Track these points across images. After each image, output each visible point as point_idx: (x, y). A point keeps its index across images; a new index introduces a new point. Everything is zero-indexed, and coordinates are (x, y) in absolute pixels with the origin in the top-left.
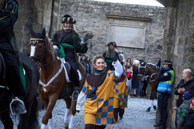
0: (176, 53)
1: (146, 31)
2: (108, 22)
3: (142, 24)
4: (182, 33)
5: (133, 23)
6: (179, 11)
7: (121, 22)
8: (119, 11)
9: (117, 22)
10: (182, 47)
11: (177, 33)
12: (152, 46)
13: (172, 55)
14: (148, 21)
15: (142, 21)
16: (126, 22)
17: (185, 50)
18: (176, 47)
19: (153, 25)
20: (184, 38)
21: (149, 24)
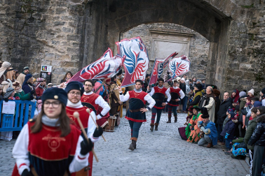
0: (216, 78)
1: (190, 46)
2: (151, 38)
3: (185, 39)
4: (221, 64)
5: (177, 38)
6: (219, 46)
7: (165, 37)
8: (163, 26)
9: (160, 37)
10: (220, 75)
11: (218, 63)
12: (195, 61)
13: (214, 80)
14: (191, 37)
15: (185, 36)
16: (170, 37)
17: (223, 78)
18: (217, 74)
19: (197, 40)
20: (222, 69)
21: (193, 39)
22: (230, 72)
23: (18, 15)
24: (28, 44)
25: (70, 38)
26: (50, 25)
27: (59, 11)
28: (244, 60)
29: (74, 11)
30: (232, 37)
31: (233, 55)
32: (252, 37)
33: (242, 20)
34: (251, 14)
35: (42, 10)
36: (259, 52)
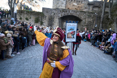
22: (82, 28)
23: (50, 19)
24: (51, 24)
25: (58, 23)
26: (55, 21)
27: (56, 19)
28: (84, 26)
29: (58, 19)
30: (82, 23)
31: (82, 26)
32: (85, 23)
33: (84, 20)
34: (85, 19)
35: (53, 19)
36: (86, 25)
